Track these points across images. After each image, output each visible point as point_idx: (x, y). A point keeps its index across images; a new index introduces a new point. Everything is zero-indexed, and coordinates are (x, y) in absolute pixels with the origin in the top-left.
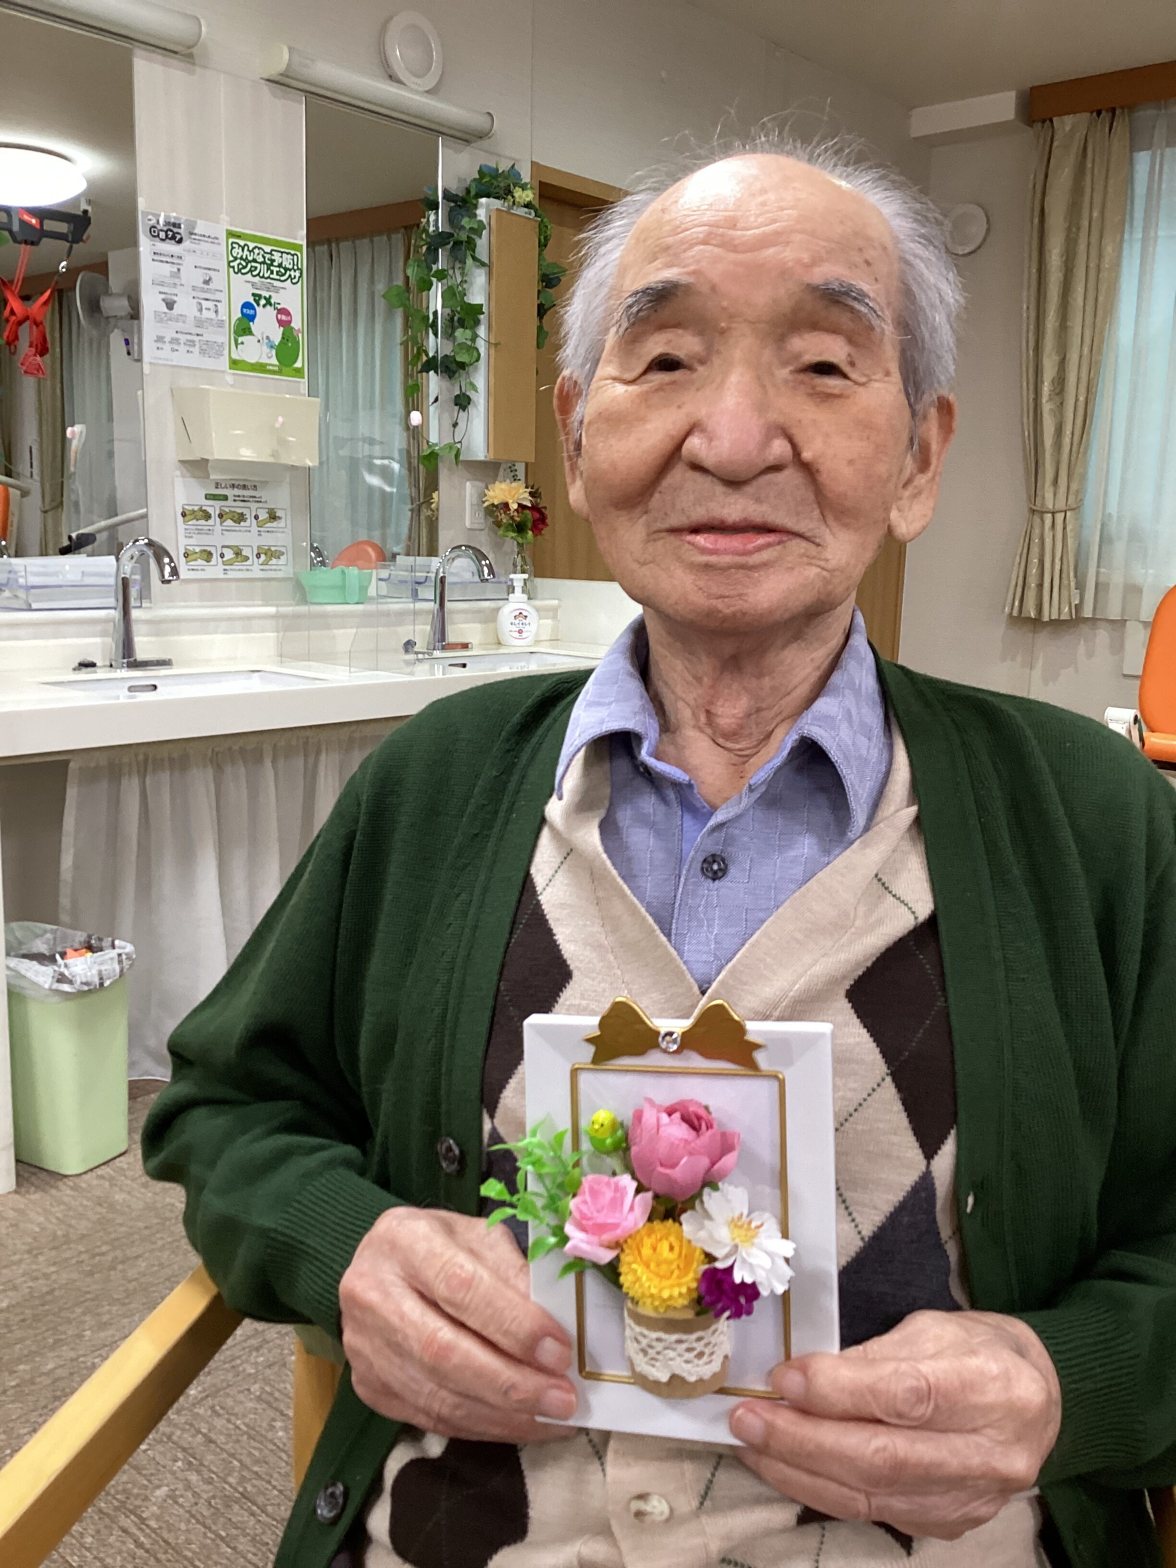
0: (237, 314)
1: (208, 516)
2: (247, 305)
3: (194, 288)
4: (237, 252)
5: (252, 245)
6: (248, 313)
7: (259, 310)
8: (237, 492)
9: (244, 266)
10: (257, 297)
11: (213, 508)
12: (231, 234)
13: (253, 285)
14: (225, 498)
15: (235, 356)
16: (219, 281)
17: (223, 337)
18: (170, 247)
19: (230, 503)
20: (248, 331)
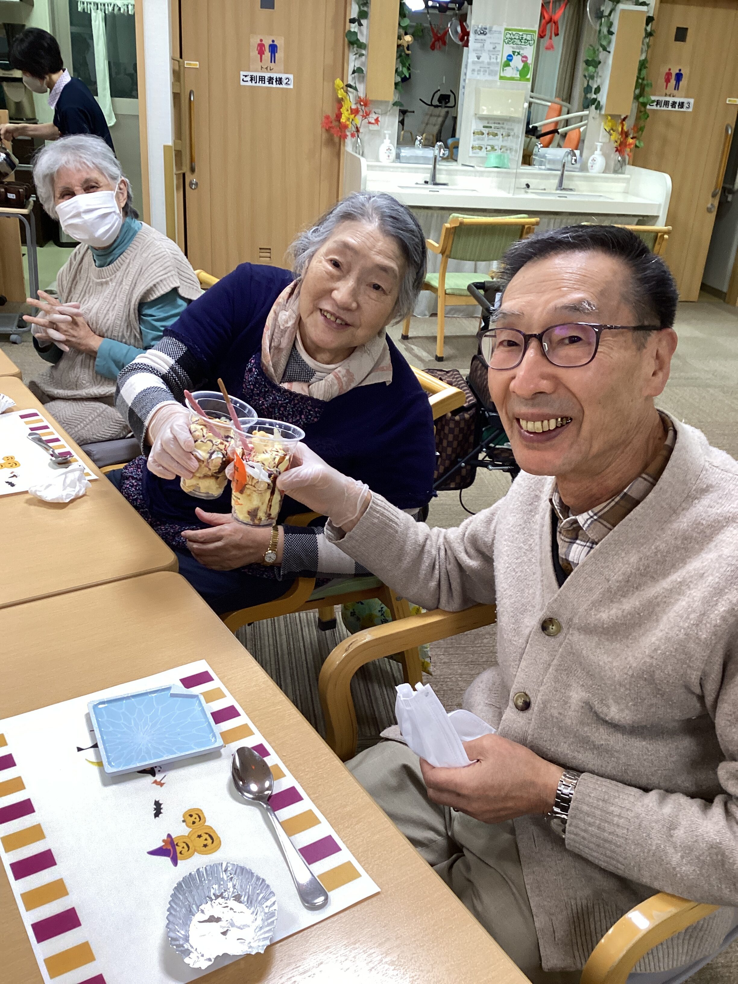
0: (505, 59)
1: (483, 134)
2: (510, 56)
3: (489, 51)
4: (508, 36)
5: (514, 33)
6: (510, 58)
7: (514, 57)
8: (496, 125)
9: (510, 41)
10: (514, 52)
11: (485, 131)
12: (506, 29)
13: (513, 48)
14: (491, 127)
15: (502, 75)
16: (499, 48)
17: (498, 68)
18: (482, 37)
19: (493, 129)
20: (509, 65)
